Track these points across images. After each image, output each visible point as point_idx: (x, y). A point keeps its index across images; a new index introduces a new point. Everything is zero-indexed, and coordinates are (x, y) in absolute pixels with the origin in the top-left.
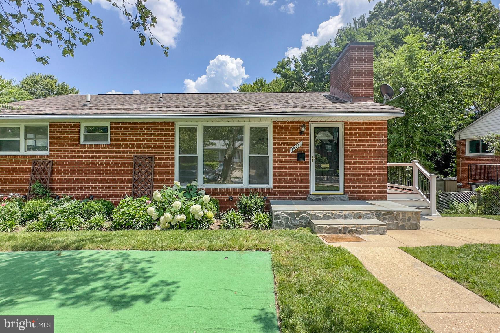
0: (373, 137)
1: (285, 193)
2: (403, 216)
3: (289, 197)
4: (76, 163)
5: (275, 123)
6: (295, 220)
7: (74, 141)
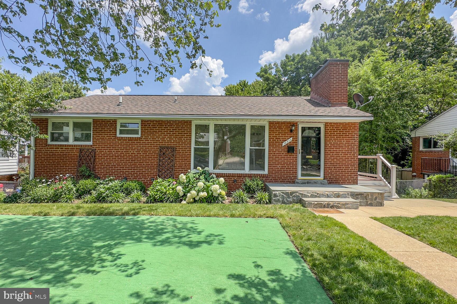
0: (348, 135)
1: (278, 178)
2: (371, 196)
3: (280, 181)
4: (113, 151)
5: (271, 123)
6: (289, 197)
7: (112, 135)
